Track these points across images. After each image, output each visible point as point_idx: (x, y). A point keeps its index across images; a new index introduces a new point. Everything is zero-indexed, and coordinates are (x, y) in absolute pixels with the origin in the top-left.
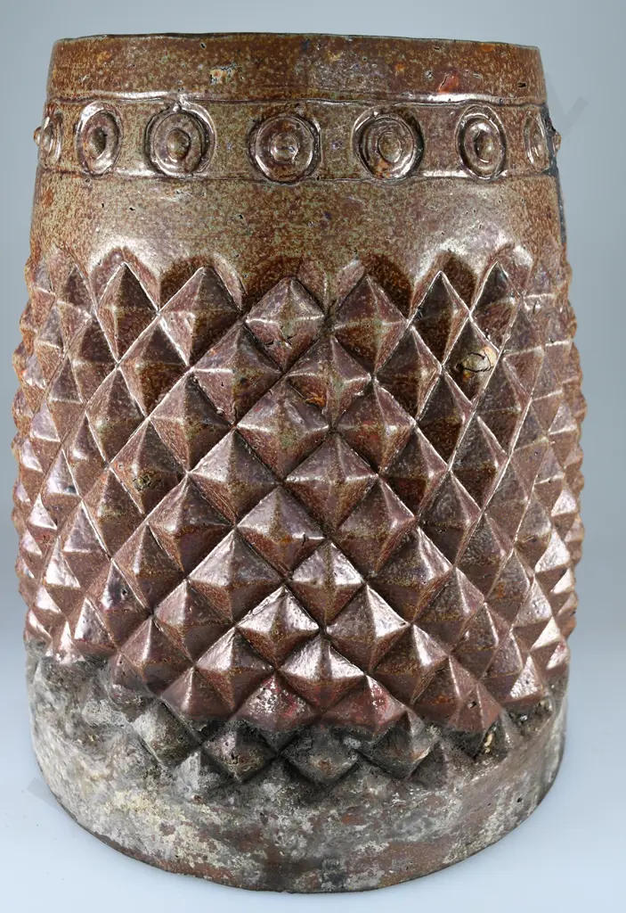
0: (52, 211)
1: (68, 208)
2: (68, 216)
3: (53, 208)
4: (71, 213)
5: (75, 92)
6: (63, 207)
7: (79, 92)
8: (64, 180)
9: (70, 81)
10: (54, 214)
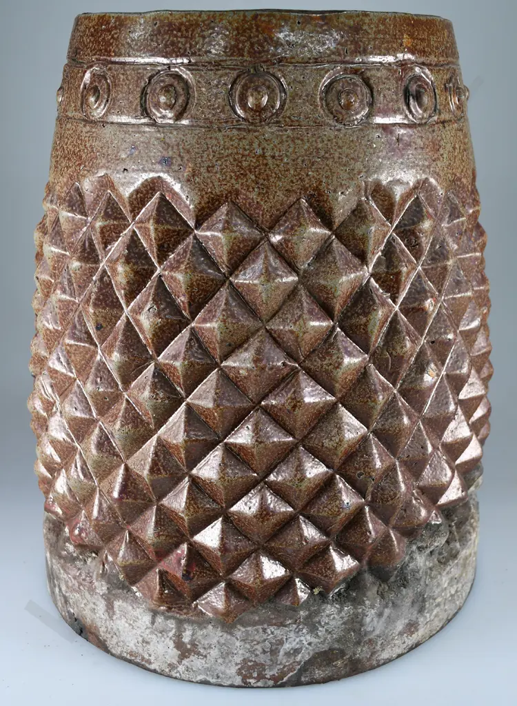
0: (442, 155)
1: (454, 148)
2: (456, 154)
3: (442, 151)
4: (457, 151)
5: (438, 59)
6: (451, 149)
7: (441, 59)
8: (447, 128)
9: (431, 50)
10: (445, 156)
